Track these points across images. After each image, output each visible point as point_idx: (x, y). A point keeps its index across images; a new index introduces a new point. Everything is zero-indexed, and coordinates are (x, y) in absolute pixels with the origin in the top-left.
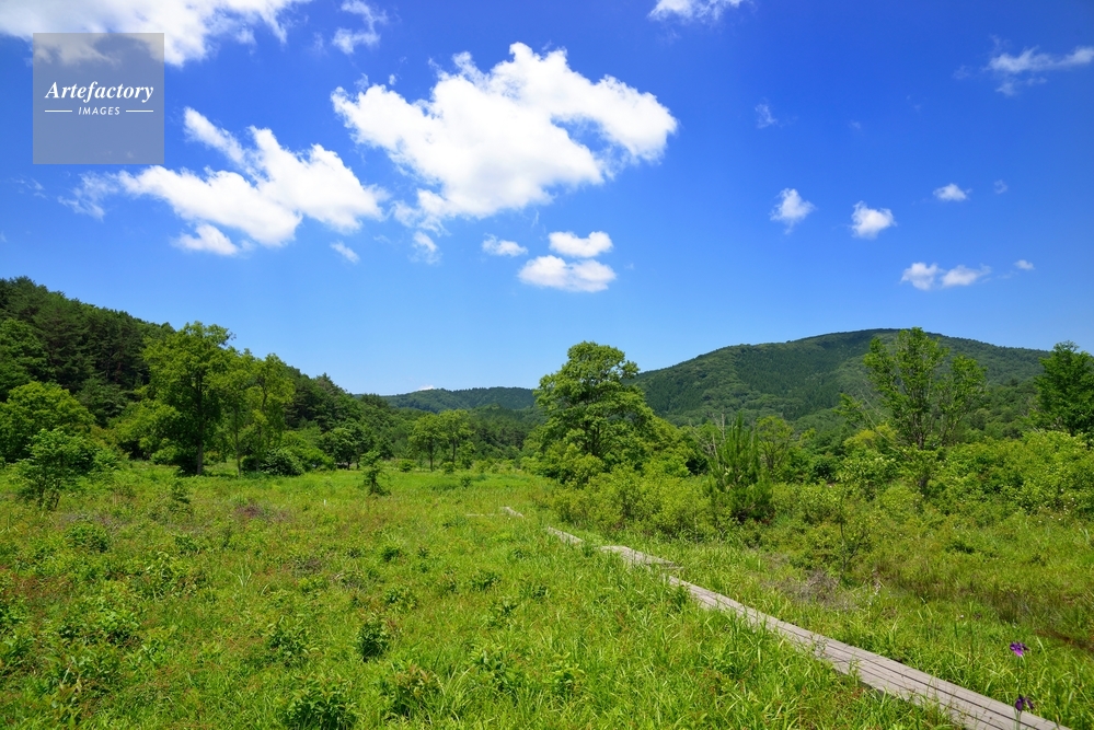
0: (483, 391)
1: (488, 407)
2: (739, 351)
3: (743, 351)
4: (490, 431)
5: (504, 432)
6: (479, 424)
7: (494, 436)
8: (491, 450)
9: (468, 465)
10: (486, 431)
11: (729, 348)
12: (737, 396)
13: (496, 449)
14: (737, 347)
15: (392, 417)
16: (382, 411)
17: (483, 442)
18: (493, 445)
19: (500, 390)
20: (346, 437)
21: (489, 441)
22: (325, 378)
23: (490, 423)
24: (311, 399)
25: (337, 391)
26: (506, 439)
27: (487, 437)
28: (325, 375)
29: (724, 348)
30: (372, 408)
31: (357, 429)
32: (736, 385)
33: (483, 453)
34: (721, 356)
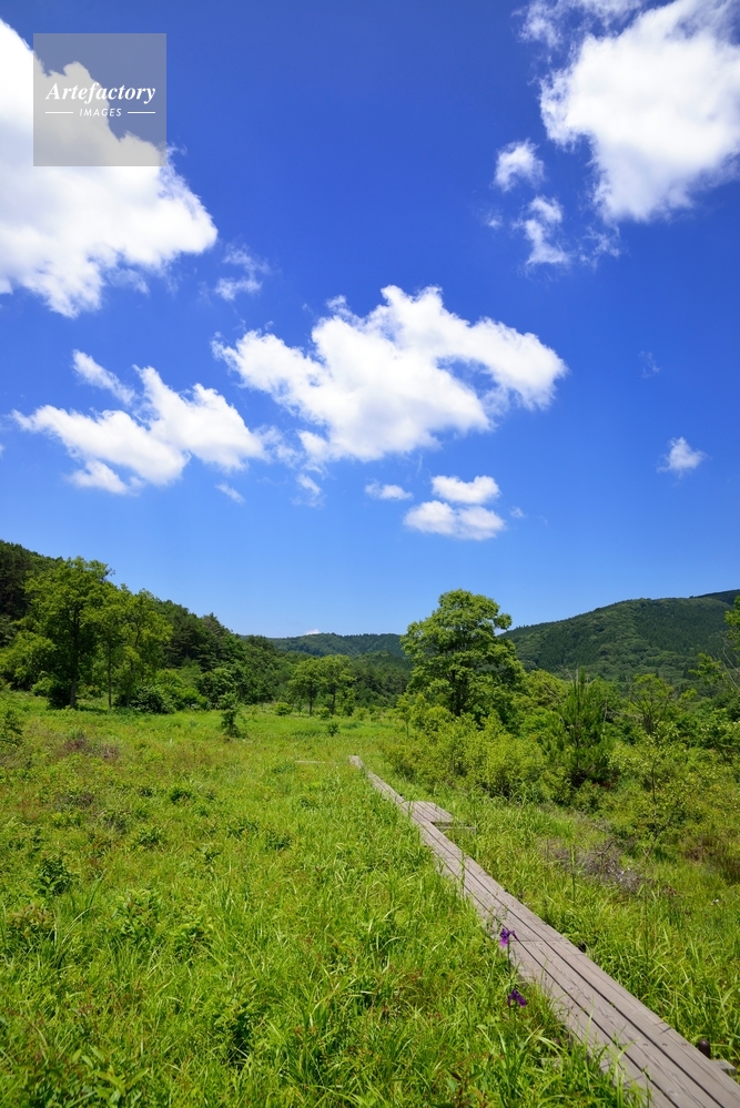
1: (377, 653)
3: (643, 605)
4: (376, 678)
5: (390, 680)
6: (365, 671)
7: (380, 684)
8: (376, 698)
10: (372, 678)
11: (629, 602)
12: (635, 651)
14: (636, 602)
15: (277, 660)
16: (267, 653)
17: (368, 689)
18: (379, 692)
20: (225, 677)
21: (374, 689)
22: (212, 618)
23: (377, 669)
24: (196, 638)
25: (222, 631)
26: (392, 687)
27: (373, 685)
28: (212, 615)
29: (623, 602)
30: (258, 650)
31: (237, 670)
32: (634, 641)
33: (368, 700)
34: (620, 610)
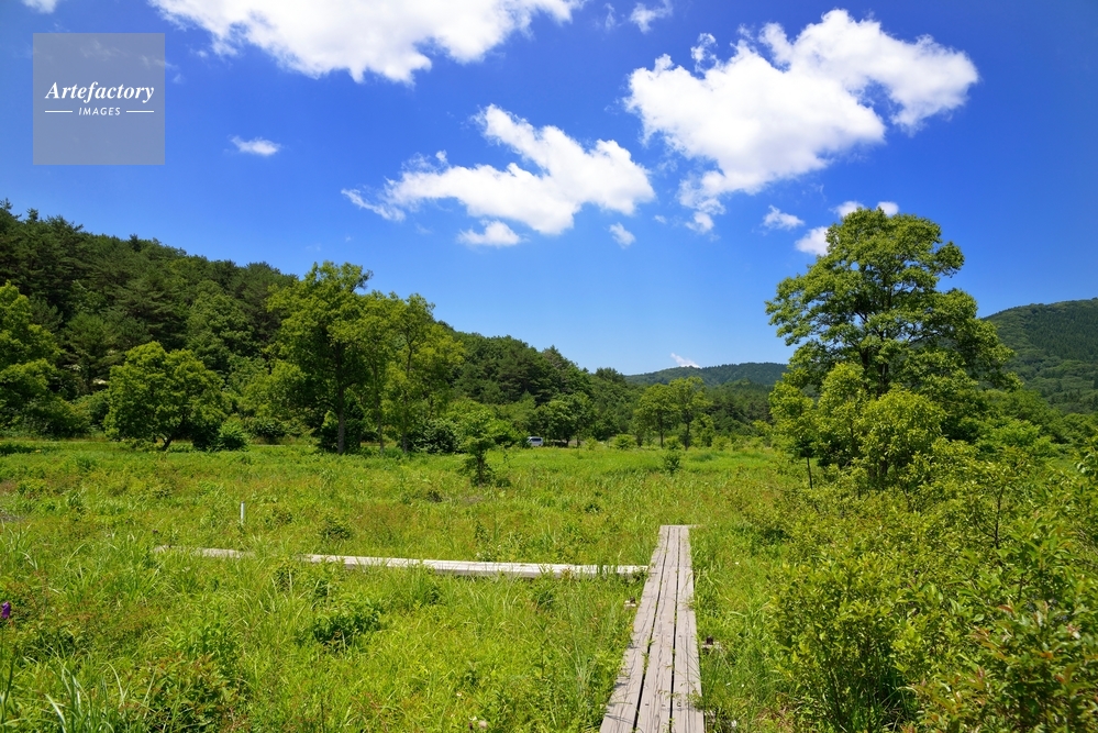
0: (733, 367)
1: (737, 382)
2: (1029, 312)
3: (1034, 311)
4: (736, 405)
5: (752, 407)
6: (724, 399)
7: (742, 411)
8: (738, 427)
9: (708, 442)
10: (732, 405)
11: (1016, 309)
12: (1029, 363)
13: (744, 426)
14: (1025, 308)
15: (629, 393)
16: (618, 386)
17: (729, 418)
18: (741, 421)
19: (751, 366)
20: (560, 410)
21: (735, 417)
22: (553, 351)
23: (738, 397)
24: (535, 372)
25: (565, 364)
26: (755, 414)
27: (735, 413)
28: (553, 348)
29: (1009, 310)
30: (608, 383)
31: (575, 401)
32: (1027, 351)
33: (730, 430)
34: (1007, 319)
